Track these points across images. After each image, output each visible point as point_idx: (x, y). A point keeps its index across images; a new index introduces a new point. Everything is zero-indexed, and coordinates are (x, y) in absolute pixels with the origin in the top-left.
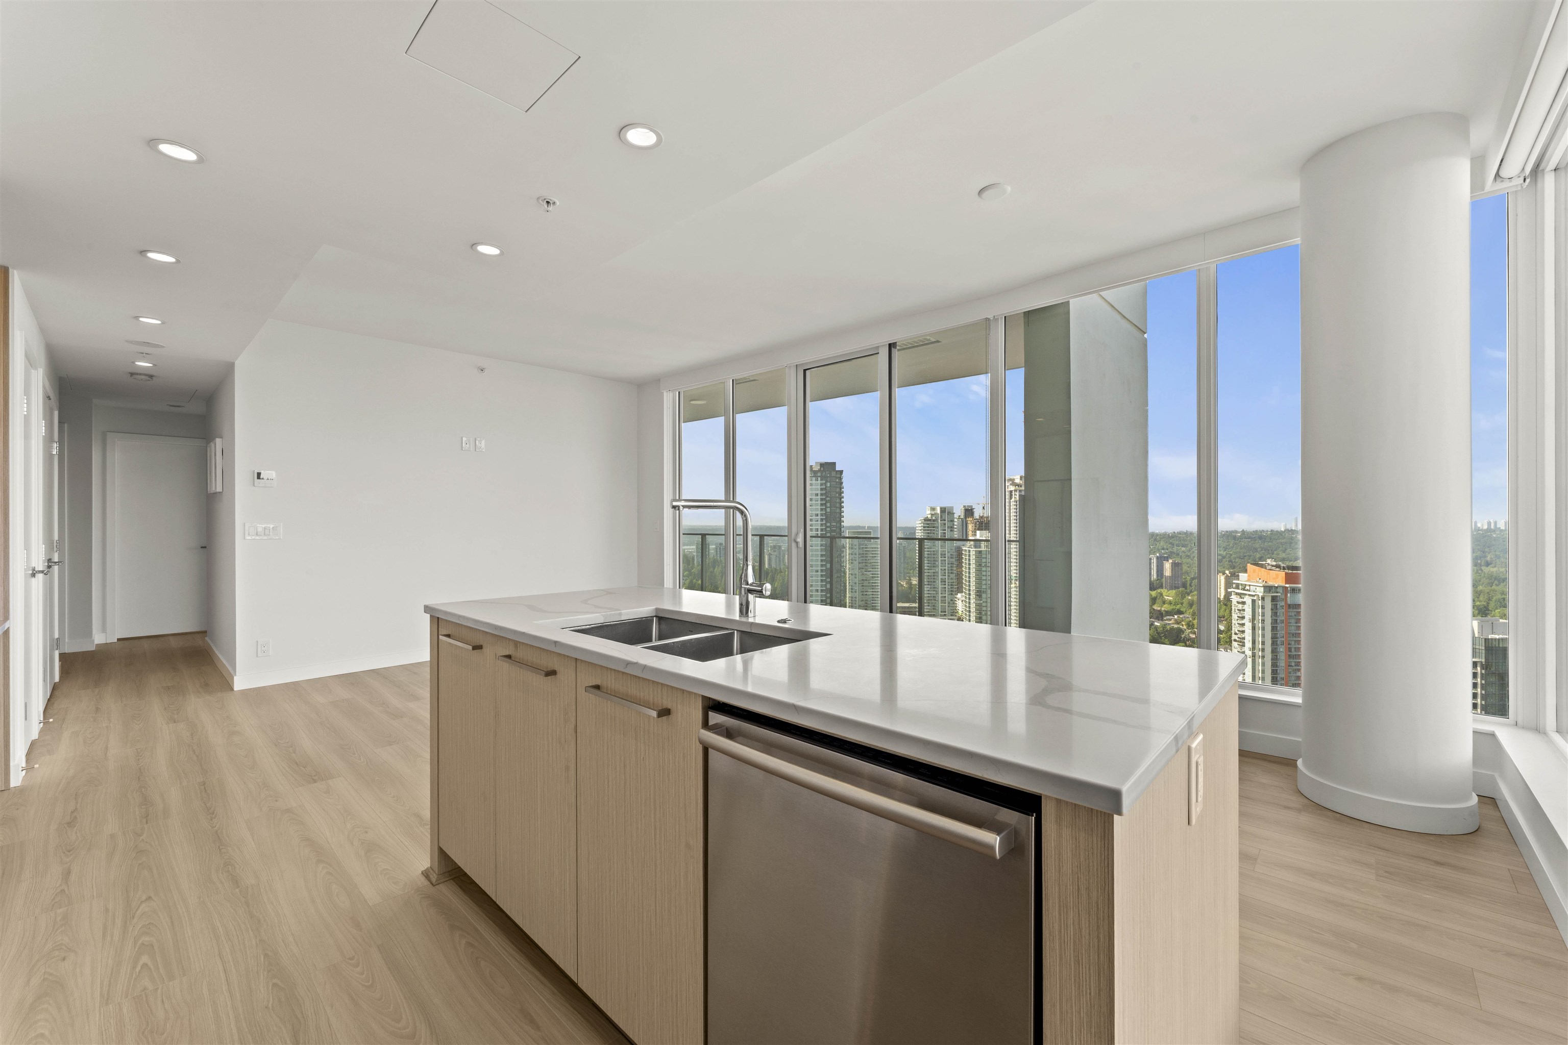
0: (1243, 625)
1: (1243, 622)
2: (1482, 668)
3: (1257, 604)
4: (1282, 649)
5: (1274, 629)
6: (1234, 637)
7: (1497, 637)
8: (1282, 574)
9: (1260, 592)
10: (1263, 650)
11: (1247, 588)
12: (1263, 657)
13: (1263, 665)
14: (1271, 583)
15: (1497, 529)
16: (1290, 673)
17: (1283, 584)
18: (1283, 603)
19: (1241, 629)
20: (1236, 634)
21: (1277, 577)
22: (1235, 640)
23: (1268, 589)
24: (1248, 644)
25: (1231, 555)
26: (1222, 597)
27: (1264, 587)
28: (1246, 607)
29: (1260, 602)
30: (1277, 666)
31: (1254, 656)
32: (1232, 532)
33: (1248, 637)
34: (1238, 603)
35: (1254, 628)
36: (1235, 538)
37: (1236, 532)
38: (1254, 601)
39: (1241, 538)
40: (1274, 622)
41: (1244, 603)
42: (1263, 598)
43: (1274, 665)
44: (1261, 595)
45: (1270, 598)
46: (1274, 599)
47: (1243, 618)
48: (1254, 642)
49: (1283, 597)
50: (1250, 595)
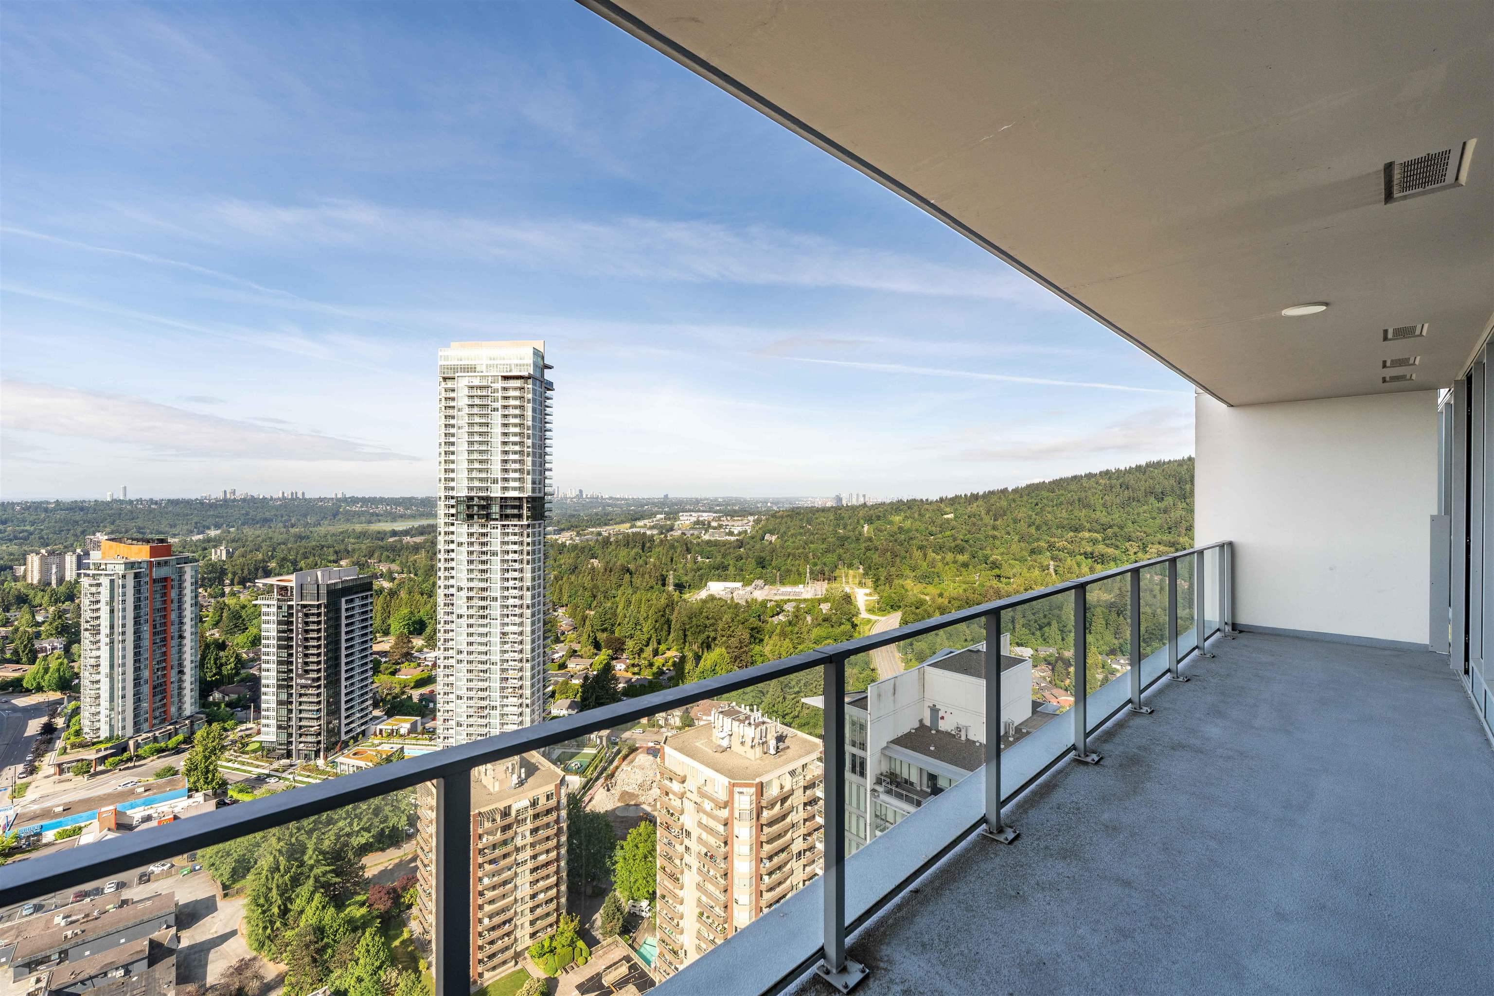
0: (98, 610)
1: (98, 606)
2: (325, 607)
3: (116, 584)
4: (146, 628)
5: (137, 608)
6: (84, 626)
7: (333, 582)
8: (146, 548)
9: (120, 570)
10: (124, 633)
11: (103, 567)
12: (124, 641)
13: (124, 649)
14: (132, 559)
15: (297, 498)
16: (155, 651)
17: (148, 559)
18: (148, 579)
19: (95, 615)
20: (87, 622)
21: (140, 551)
22: (86, 630)
23: (130, 565)
24: (105, 630)
25: (42, 530)
26: (35, 582)
27: (125, 564)
28: (101, 589)
29: (120, 581)
30: (140, 647)
31: (112, 642)
32: (41, 503)
33: (105, 623)
34: (91, 585)
35: (112, 611)
36: (46, 510)
37: (48, 503)
38: (112, 581)
39: (54, 510)
40: (138, 600)
41: (99, 585)
42: (124, 577)
43: (137, 646)
44: (121, 573)
45: (133, 576)
46: (137, 576)
47: (98, 602)
48: (112, 627)
49: (148, 572)
50: (106, 575)
